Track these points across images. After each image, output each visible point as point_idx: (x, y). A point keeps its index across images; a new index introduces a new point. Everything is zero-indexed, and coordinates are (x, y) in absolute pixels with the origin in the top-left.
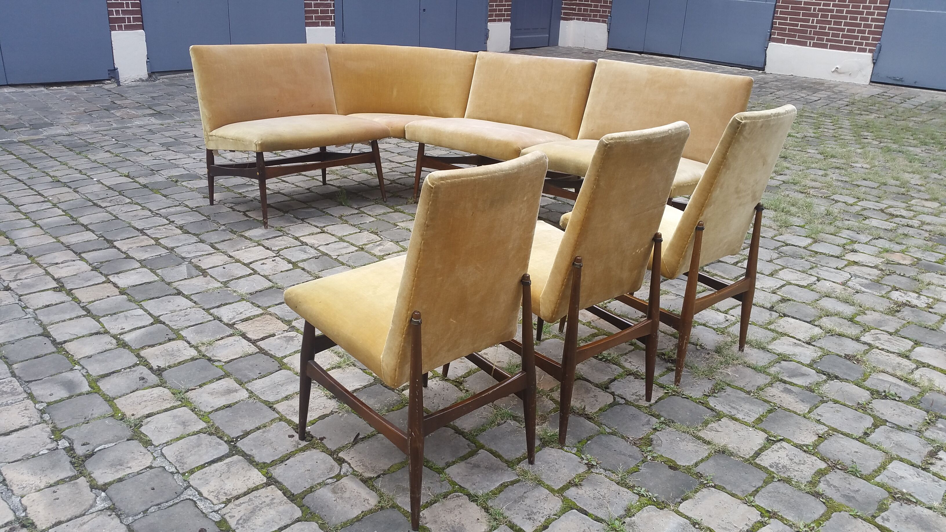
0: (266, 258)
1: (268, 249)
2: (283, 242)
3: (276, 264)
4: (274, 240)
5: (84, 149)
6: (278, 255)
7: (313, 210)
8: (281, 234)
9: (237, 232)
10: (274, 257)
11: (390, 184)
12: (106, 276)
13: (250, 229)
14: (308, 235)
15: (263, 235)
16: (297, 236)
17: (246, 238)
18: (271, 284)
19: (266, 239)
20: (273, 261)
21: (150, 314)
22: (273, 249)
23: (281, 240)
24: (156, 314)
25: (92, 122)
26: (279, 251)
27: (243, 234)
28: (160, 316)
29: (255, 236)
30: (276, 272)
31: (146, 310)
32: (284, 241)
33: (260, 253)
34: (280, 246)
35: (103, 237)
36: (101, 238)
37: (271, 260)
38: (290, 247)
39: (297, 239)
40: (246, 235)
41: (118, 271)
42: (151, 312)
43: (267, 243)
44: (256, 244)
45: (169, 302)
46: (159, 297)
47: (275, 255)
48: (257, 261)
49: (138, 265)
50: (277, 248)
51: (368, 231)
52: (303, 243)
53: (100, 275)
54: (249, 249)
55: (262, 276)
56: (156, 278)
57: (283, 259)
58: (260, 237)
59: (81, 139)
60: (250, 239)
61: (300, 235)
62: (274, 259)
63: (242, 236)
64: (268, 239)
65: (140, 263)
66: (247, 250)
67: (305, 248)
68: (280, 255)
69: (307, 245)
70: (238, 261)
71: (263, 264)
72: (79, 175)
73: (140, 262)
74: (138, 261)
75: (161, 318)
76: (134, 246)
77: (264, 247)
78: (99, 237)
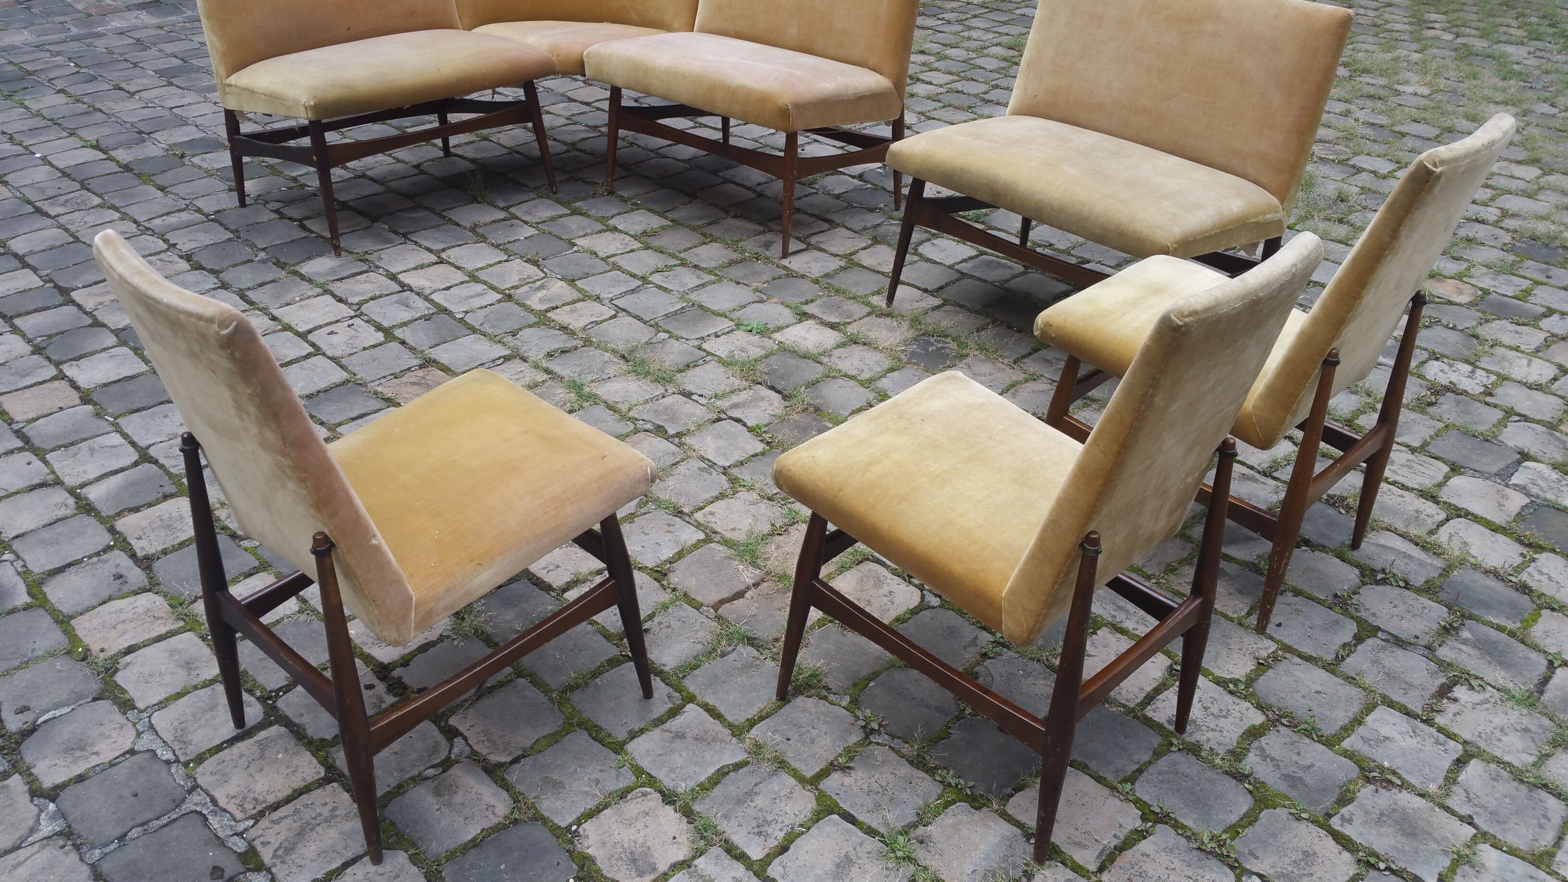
0: (337, 321)
1: (340, 300)
2: (367, 286)
3: (354, 333)
4: (352, 280)
5: (19, 85)
6: (358, 313)
7: (425, 213)
8: (365, 267)
9: (286, 264)
10: (352, 317)
11: (566, 152)
12: (58, 364)
13: (309, 258)
14: (415, 269)
15: (333, 271)
16: (394, 270)
17: (303, 277)
18: (345, 375)
19: (338, 280)
20: (349, 326)
21: (133, 444)
22: (350, 300)
23: (366, 281)
24: (143, 443)
25: (32, 24)
26: (360, 304)
27: (297, 268)
28: (150, 446)
29: (319, 274)
30: (354, 350)
31: (125, 436)
32: (371, 282)
33: (327, 309)
34: (362, 295)
35: (51, 281)
36: (48, 285)
37: (346, 324)
38: (380, 297)
39: (393, 277)
40: (303, 271)
41: (78, 355)
42: (135, 439)
43: (339, 288)
44: (320, 290)
45: (166, 416)
46: (149, 408)
47: (353, 313)
48: (321, 327)
49: (112, 340)
50: (356, 300)
51: (521, 257)
52: (405, 287)
53: (47, 363)
54: (307, 302)
55: (329, 358)
56: (144, 368)
57: (367, 322)
58: (327, 274)
59: (12, 62)
60: (310, 281)
61: (399, 270)
62: (351, 322)
63: (296, 273)
64: (341, 279)
65: (117, 336)
66: (302, 303)
67: (407, 298)
68: (362, 314)
69: (411, 290)
70: (287, 328)
71: (331, 333)
72: (7, 146)
73: (116, 332)
74: (112, 331)
75: (152, 452)
76: (107, 299)
77: (334, 296)
78: (46, 282)
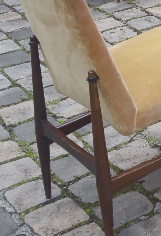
0: (115, 28)
1: (118, 19)
2: (131, 14)
3: (123, 33)
4: (124, 11)
6: (125, 24)
8: (131, 6)
9: (92, 6)
10: (122, 26)
13: (105, 3)
14: (155, 6)
15: (115, 8)
16: (144, 7)
17: (100, 11)
19: (117, 11)
20: (121, 30)
21: (9, 79)
22: (122, 19)
23: (131, 12)
24: (15, 78)
26: (127, 21)
27: (98, 7)
28: (18, 80)
29: (108, 9)
30: (122, 40)
31: (6, 75)
32: (133, 12)
33: (110, 23)
34: (128, 17)
37: (119, 29)
38: (137, 18)
39: (144, 10)
40: (100, 8)
42: (11, 77)
43: (117, 15)
44: (108, 16)
45: (27, 68)
46: (19, 64)
47: (123, 25)
48: (107, 30)
49: (5, 37)
50: (125, 19)
52: (149, 14)
54: (101, 20)
55: (109, 43)
56: (18, 48)
57: (130, 28)
58: (112, 9)
60: (104, 12)
61: (147, 7)
62: (121, 28)
63: (97, 9)
64: (119, 11)
65: (7, 35)
66: (99, 21)
67: (150, 18)
68: (127, 25)
69: (152, 15)
71: (112, 33)
73: (7, 34)
74: (5, 33)
75: (18, 82)
76: (4, 20)
77: (114, 18)
